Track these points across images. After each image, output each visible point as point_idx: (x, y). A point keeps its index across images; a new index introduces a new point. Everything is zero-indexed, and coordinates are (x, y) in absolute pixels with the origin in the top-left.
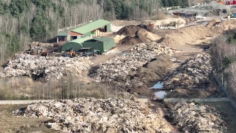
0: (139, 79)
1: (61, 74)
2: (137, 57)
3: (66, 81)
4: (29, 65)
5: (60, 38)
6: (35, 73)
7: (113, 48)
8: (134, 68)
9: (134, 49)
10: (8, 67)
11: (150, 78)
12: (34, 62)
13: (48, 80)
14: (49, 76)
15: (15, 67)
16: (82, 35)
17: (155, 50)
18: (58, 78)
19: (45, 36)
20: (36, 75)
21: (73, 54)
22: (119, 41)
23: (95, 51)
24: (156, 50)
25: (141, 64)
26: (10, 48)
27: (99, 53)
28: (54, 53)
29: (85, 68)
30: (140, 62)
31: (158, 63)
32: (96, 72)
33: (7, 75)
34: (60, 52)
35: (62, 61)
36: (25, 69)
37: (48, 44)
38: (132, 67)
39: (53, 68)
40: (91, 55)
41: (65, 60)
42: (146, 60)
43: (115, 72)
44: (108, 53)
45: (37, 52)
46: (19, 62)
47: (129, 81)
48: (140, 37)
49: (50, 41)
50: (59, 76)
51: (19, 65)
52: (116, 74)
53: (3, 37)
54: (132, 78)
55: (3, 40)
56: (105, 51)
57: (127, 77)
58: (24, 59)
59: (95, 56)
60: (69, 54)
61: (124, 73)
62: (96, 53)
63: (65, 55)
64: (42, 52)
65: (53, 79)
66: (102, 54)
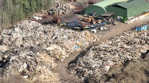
1: (25, 66)
3: (27, 76)
14: (10, 67)
18: (20, 71)
23: (118, 17)
27: (122, 21)
34: (83, 15)
35: (54, 38)
36: (10, 45)
43: (91, 68)
44: (132, 21)
45: (59, 13)
50: (21, 68)
52: (91, 71)
54: (109, 79)
56: (129, 18)
57: (102, 78)
59: (115, 25)
60: (88, 20)
61: (102, 70)
62: (120, 20)
63: (76, 23)
64: (65, 13)
65: (14, 72)
66: (124, 22)
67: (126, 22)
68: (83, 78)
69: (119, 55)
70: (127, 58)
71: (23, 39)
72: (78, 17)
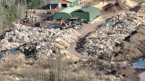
0: (123, 56)
1: (51, 51)
2: (119, 29)
3: (56, 58)
4: (23, 37)
5: (53, 5)
6: (27, 48)
7: (97, 16)
8: (117, 42)
9: (116, 18)
10: (4, 40)
11: (133, 55)
12: (27, 35)
13: (39, 56)
14: (40, 53)
15: (11, 40)
16: (71, 3)
17: (134, 20)
18: (48, 55)
19: (39, 3)
20: (28, 50)
21: (63, 23)
22: (103, 8)
23: (82, 20)
24: (136, 20)
25: (124, 36)
26: (8, 18)
27: (86, 22)
28: (46, 21)
29: (73, 41)
30: (122, 35)
31: (139, 36)
32: (83, 47)
33: (2, 49)
34: (52, 20)
35: (52, 34)
36: (19, 42)
37: (42, 11)
38: (116, 41)
39: (44, 44)
40: (79, 24)
41: (55, 33)
42: (127, 32)
43: (100, 49)
45: (32, 21)
46: (14, 35)
47: (114, 58)
48: (120, 5)
49: (44, 8)
50: (49, 53)
51: (14, 38)
52: (102, 51)
53: (3, 8)
54: (116, 55)
55: (2, 11)
56: (91, 20)
57: (112, 54)
58: (19, 31)
59: (82, 25)
60: (59, 23)
61: (109, 50)
62: (83, 22)
63: (56, 25)
64: (36, 20)
65: (44, 56)
66: (88, 23)
67: (89, 23)
68: (97, 56)
69: (110, 41)
70: (116, 42)
71: (28, 36)
72: (48, 22)
